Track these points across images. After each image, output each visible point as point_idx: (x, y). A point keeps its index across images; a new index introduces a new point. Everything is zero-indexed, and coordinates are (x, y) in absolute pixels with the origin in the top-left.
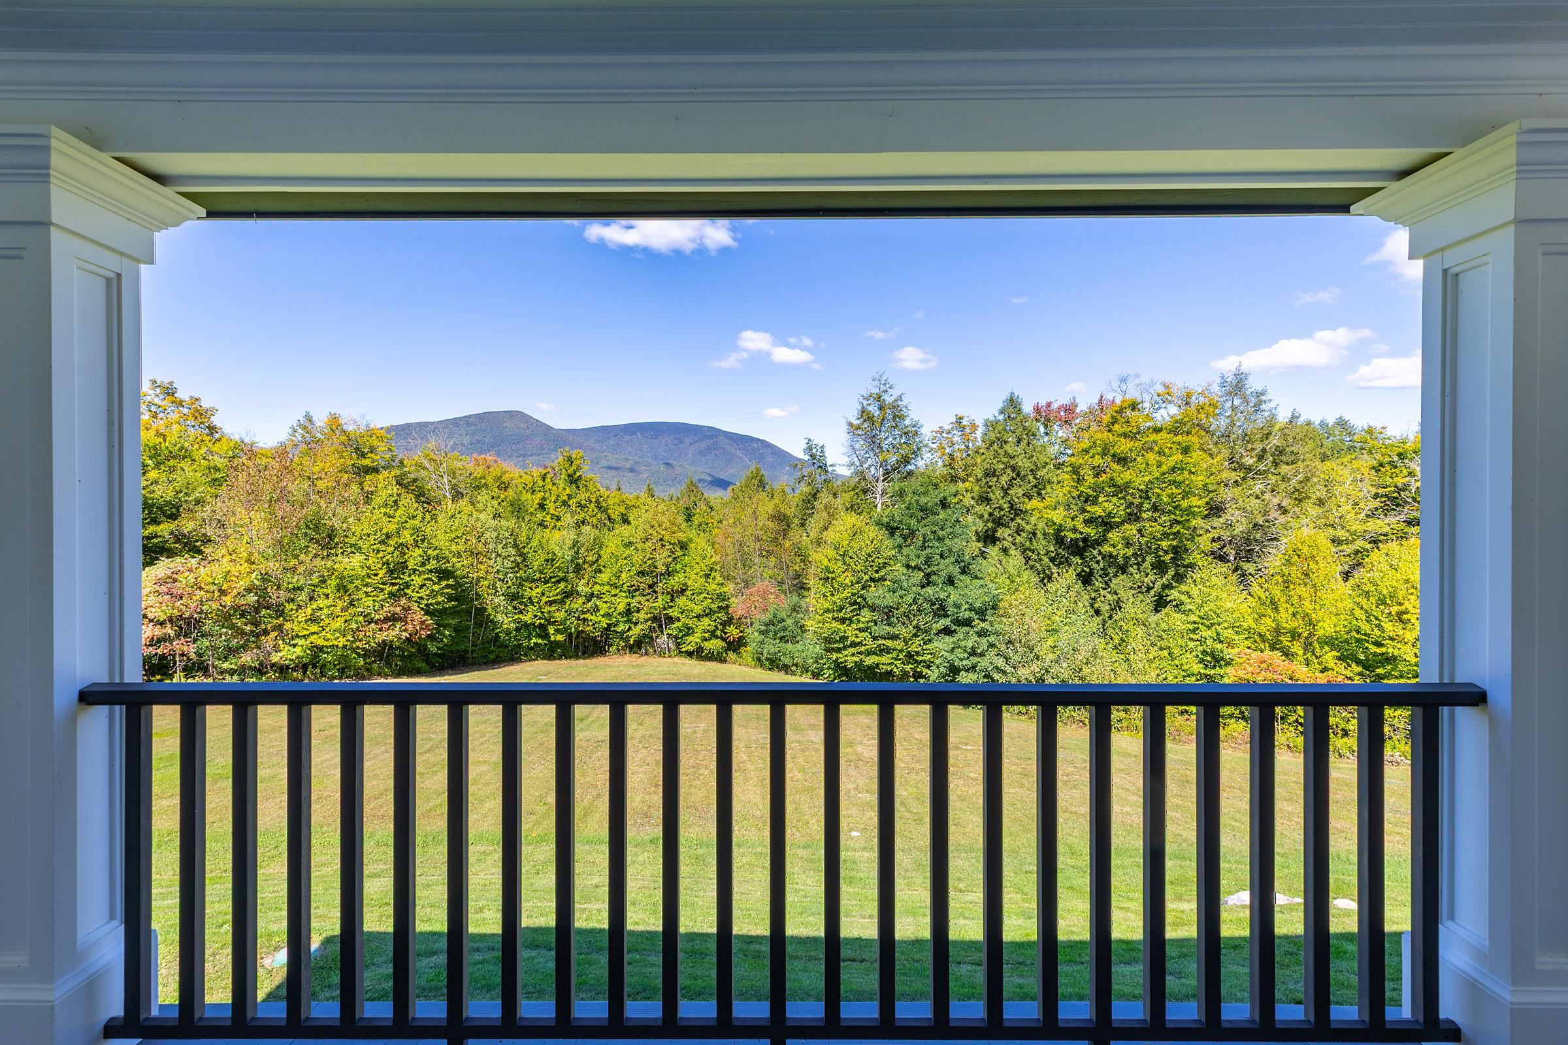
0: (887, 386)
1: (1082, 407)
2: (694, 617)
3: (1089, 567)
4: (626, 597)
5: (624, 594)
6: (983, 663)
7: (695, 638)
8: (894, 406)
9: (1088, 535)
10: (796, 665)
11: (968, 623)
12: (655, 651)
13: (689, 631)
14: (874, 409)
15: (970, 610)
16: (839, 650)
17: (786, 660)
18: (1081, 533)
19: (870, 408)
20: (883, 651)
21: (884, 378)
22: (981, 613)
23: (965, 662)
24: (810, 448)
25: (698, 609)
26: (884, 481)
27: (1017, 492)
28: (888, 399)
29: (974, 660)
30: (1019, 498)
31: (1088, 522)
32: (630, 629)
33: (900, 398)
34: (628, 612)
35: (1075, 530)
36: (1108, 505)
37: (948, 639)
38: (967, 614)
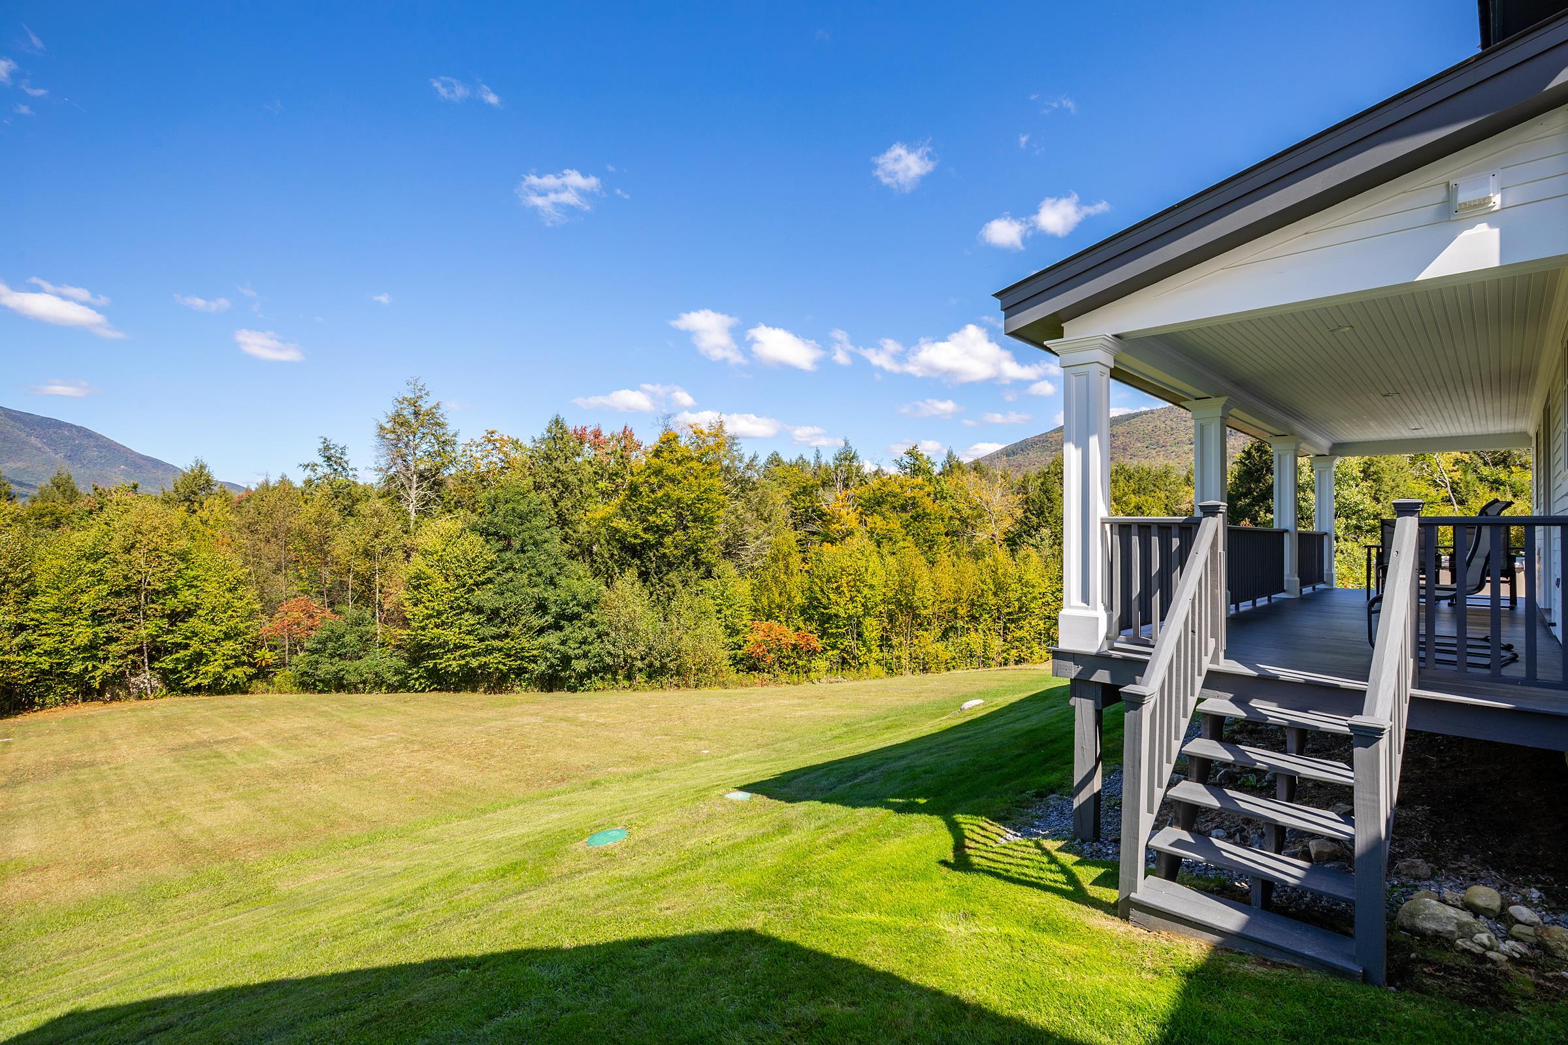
0: (423, 392)
1: (606, 434)
2: (211, 641)
3: (645, 567)
4: (88, 626)
5: (84, 622)
6: (595, 648)
7: (214, 668)
8: (430, 414)
9: (647, 541)
10: (364, 682)
11: (577, 616)
12: (130, 694)
13: (199, 658)
14: (408, 412)
15: (578, 605)
16: (435, 657)
17: (353, 678)
18: (642, 538)
19: (405, 413)
20: (489, 651)
21: (420, 384)
22: (587, 607)
23: (576, 651)
24: (327, 448)
25: (217, 631)
26: (417, 488)
27: (566, 503)
28: (425, 406)
29: (585, 648)
30: (568, 510)
31: (645, 530)
32: (95, 668)
33: (437, 406)
34: (92, 646)
35: (636, 536)
36: (667, 517)
37: (558, 634)
38: (576, 609)
